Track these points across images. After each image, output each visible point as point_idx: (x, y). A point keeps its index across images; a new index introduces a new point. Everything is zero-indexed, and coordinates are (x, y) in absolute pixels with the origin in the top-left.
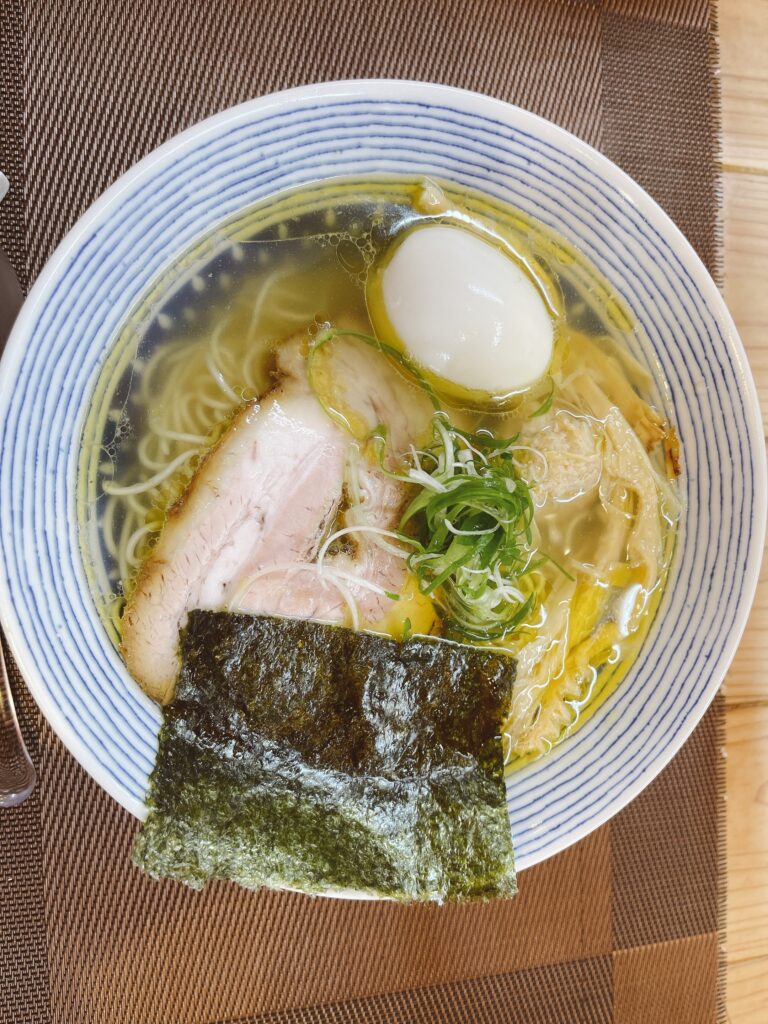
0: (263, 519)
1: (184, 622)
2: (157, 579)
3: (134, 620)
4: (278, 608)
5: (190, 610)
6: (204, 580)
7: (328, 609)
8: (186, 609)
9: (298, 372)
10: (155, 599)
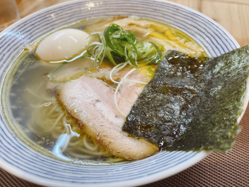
0: (97, 100)
1: (126, 134)
2: (104, 138)
3: (118, 151)
4: (131, 103)
5: (122, 130)
6: (112, 123)
7: (137, 90)
8: (121, 132)
9: (56, 85)
10: (112, 141)
